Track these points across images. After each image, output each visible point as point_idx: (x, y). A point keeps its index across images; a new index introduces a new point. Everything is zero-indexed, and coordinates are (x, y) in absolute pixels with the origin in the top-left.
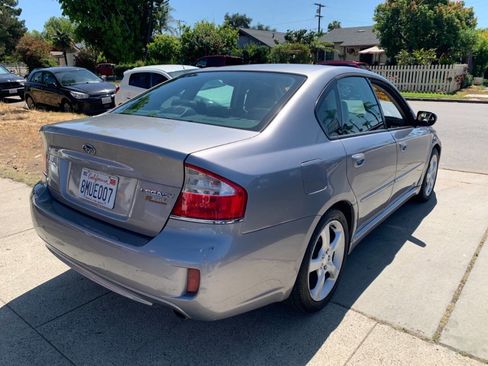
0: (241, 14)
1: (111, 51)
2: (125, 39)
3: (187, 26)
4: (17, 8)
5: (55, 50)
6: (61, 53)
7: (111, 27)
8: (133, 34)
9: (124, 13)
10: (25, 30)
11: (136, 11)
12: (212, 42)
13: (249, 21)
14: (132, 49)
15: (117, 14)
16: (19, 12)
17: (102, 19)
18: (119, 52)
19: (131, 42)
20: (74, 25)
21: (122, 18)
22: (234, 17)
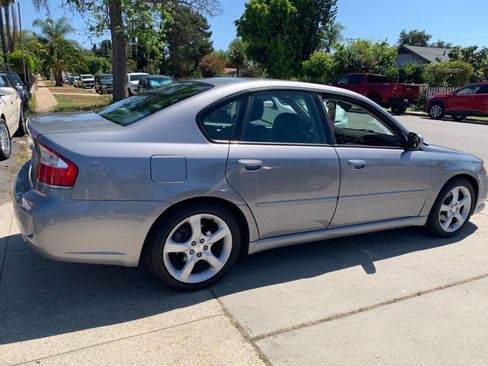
0: (419, 30)
1: (274, 69)
2: (287, 57)
3: (341, 44)
4: (208, 31)
5: (229, 66)
6: (235, 70)
7: (276, 46)
8: (295, 53)
9: (289, 32)
10: (213, 50)
11: (301, 30)
12: (364, 60)
13: (428, 38)
14: (292, 66)
15: (282, 33)
16: (210, 35)
17: (269, 39)
18: (280, 68)
19: (292, 60)
20: (245, 45)
21: (287, 37)
22: (411, 34)
